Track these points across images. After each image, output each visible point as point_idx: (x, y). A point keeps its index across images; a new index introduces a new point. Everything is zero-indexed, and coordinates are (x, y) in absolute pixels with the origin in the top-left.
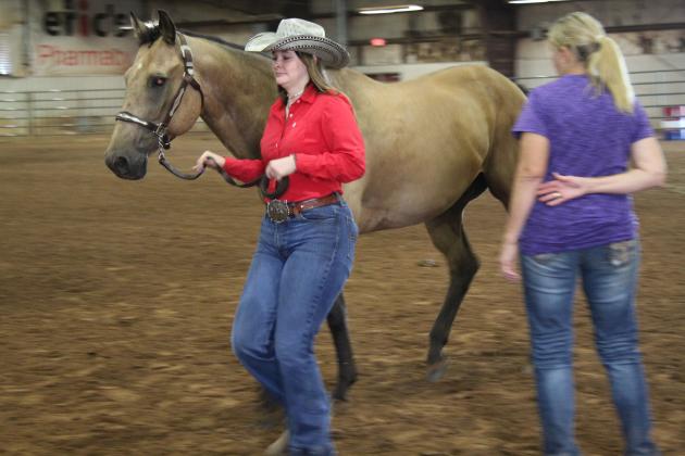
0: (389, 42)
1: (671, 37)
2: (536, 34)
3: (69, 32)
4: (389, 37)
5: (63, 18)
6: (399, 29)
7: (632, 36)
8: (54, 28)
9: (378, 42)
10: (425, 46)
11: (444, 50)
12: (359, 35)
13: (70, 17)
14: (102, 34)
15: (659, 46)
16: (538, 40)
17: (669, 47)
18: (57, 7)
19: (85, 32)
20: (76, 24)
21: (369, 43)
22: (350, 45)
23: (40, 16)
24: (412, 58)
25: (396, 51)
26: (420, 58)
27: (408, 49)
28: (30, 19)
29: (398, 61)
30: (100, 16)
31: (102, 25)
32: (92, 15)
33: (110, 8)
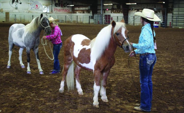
0: (109, 10)
2: (131, 9)
3: (59, 6)
4: (109, 9)
5: (58, 4)
6: (111, 8)
8: (56, 5)
9: (107, 10)
10: (115, 11)
11: (117, 11)
12: (105, 8)
14: (65, 7)
16: (132, 10)
18: (57, 2)
19: (62, 6)
20: (60, 5)
21: (106, 10)
22: (103, 10)
23: (55, 3)
24: (112, 12)
25: (110, 11)
26: (114, 13)
27: (112, 11)
28: (53, 4)
29: (110, 13)
30: (65, 4)
31: (65, 5)
32: (63, 4)
33: (66, 2)
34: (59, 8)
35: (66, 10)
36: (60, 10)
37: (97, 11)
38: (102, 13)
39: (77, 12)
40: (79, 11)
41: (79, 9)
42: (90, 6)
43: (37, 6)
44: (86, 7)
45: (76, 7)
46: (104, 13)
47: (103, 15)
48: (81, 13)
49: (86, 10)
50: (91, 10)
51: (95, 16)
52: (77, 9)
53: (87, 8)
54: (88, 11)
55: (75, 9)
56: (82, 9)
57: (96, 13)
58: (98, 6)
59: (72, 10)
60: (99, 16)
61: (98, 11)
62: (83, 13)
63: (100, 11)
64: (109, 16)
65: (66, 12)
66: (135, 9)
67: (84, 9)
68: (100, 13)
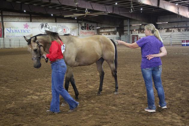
1: (184, 29)
2: (161, 29)
3: (85, 29)
4: (136, 29)
5: (84, 27)
6: (138, 28)
7: (177, 29)
8: (83, 29)
9: (135, 30)
10: (142, 31)
12: (131, 29)
13: (85, 27)
14: (90, 29)
15: (181, 30)
16: (161, 30)
17: (183, 31)
18: (83, 25)
19: (88, 29)
20: (86, 28)
21: (133, 30)
22: (130, 30)
23: (81, 27)
24: (140, 33)
25: (138, 31)
26: (141, 33)
27: (140, 31)
28: (79, 27)
29: (138, 33)
30: (90, 26)
31: (90, 28)
32: (89, 26)
33: (92, 25)
34: (85, 31)
35: (92, 33)
36: (86, 33)
37: (123, 32)
38: (129, 34)
39: (103, 34)
40: (105, 33)
41: (105, 31)
42: (116, 28)
43: (64, 30)
44: (111, 29)
45: (102, 29)
46: (131, 33)
47: (130, 36)
48: (107, 35)
49: (111, 32)
50: (117, 31)
51: (122, 37)
52: (102, 31)
53: (113, 30)
54: (114, 33)
55: (101, 31)
56: (107, 30)
57: (123, 34)
58: (125, 27)
59: (97, 33)
60: (127, 36)
61: (125, 32)
62: (109, 34)
63: (127, 32)
64: (137, 36)
65: (92, 35)
66: (165, 28)
67: (110, 30)
68: (127, 34)
